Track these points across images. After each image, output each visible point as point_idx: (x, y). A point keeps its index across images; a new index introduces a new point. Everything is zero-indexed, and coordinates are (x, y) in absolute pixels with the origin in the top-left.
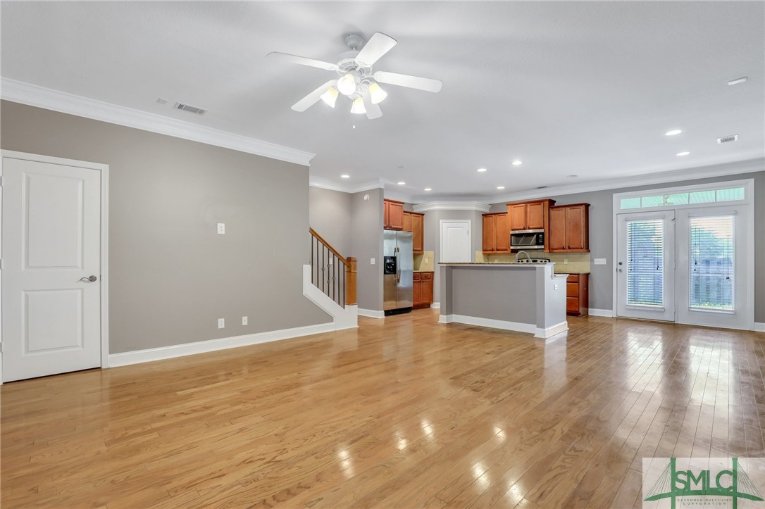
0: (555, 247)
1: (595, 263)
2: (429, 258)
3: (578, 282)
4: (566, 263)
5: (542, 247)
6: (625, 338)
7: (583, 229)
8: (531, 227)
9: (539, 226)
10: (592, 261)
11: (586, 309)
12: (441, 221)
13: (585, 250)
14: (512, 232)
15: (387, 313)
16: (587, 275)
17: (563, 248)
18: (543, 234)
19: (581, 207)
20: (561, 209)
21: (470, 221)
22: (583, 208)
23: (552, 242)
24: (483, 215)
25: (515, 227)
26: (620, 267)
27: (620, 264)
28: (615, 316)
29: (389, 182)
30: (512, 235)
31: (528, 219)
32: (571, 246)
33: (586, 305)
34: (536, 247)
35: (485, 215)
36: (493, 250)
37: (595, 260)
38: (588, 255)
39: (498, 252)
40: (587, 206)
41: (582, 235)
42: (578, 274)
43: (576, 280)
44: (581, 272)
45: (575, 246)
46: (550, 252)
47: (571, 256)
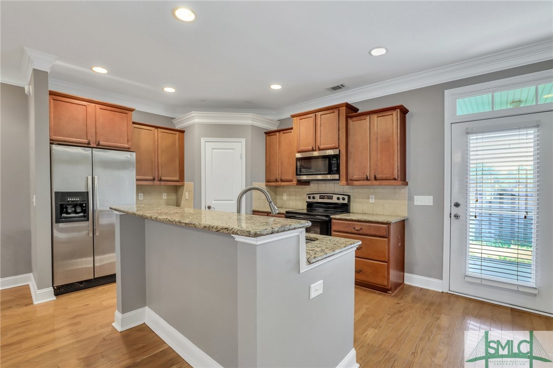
0: (355, 177)
1: (416, 203)
2: (189, 192)
3: (387, 237)
4: (372, 201)
5: (337, 177)
6: (463, 328)
7: (397, 148)
8: (322, 147)
9: (332, 145)
10: (411, 199)
11: (402, 273)
12: (203, 140)
13: (400, 182)
14: (299, 155)
15: (60, 291)
16: (403, 224)
17: (367, 179)
18: (337, 157)
19: (394, 113)
20: (363, 117)
21: (243, 140)
22: (396, 115)
23: (350, 170)
24: (266, 133)
25: (302, 148)
26: (455, 210)
27: (457, 205)
28: (446, 290)
29: (58, 63)
30: (298, 159)
31: (318, 135)
32: (378, 176)
33: (401, 267)
34: (329, 177)
35: (268, 133)
36: (276, 181)
37: (416, 197)
38: (405, 191)
39: (283, 184)
40: (404, 111)
41: (396, 157)
42: (388, 224)
43: (385, 234)
44: (393, 220)
45: (384, 176)
46: (348, 184)
47: (380, 190)
